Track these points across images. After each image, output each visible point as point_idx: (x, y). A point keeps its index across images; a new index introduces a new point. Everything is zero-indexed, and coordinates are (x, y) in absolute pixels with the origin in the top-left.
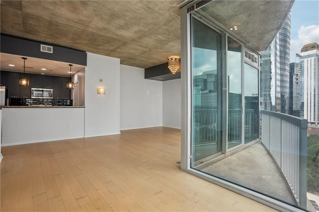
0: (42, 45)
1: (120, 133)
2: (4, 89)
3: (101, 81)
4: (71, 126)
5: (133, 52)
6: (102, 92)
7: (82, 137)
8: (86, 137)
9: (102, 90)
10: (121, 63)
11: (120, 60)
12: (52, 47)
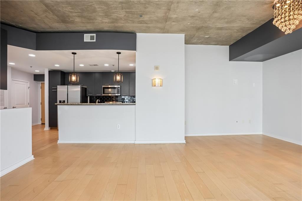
0: (85, 35)
1: (184, 142)
2: (79, 88)
3: (157, 68)
4: (119, 128)
5: (197, 10)
6: (158, 83)
7: (133, 142)
8: (136, 142)
9: (157, 81)
10: (187, 42)
11: (185, 36)
12: (95, 35)
